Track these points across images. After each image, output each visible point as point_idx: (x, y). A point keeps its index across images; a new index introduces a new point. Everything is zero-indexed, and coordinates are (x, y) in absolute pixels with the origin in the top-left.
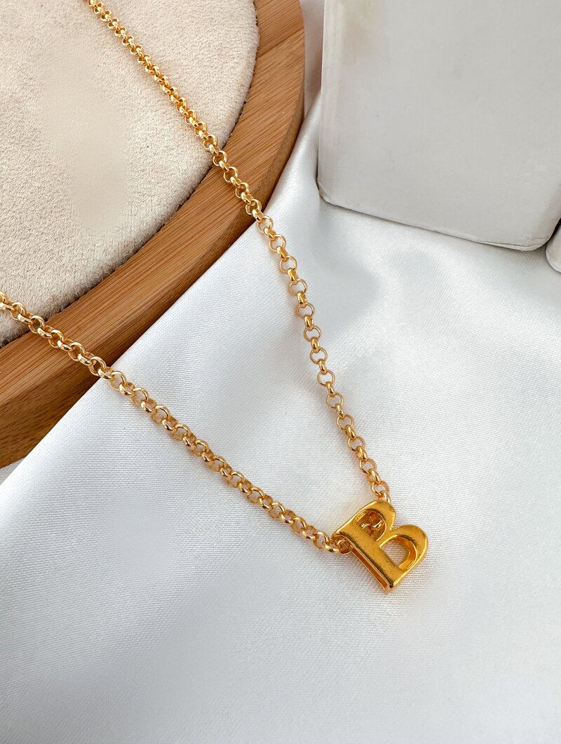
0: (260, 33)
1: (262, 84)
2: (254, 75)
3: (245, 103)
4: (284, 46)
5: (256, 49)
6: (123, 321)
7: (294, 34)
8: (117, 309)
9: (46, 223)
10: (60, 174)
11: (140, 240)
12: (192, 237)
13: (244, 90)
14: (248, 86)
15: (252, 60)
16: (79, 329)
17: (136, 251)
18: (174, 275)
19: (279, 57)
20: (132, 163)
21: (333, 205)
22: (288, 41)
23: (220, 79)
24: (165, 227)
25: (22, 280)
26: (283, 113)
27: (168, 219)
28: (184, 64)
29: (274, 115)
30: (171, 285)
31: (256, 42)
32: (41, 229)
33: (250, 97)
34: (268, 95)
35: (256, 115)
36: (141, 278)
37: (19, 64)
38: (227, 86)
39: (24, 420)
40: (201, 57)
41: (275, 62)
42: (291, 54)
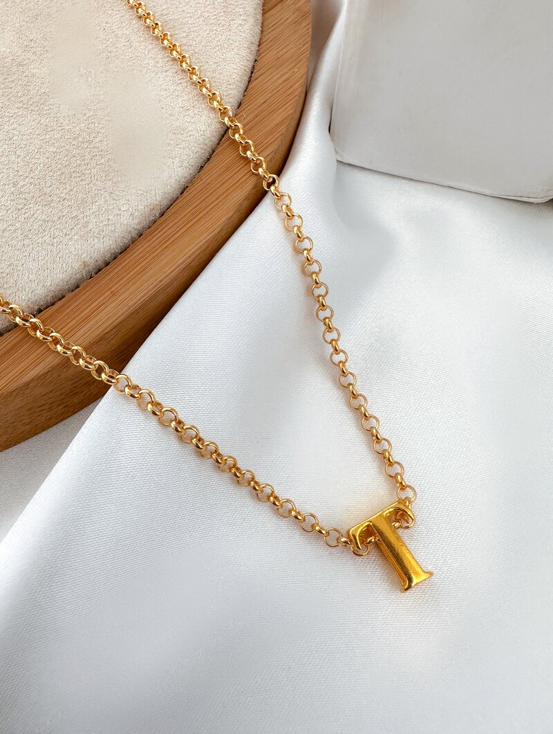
1: (271, 41)
2: (262, 32)
3: (256, 61)
4: (289, 1)
5: (261, 5)
6: (156, 285)
8: (150, 273)
9: (66, 188)
10: (75, 139)
11: (166, 203)
12: (217, 199)
13: (254, 48)
14: (257, 44)
15: (259, 17)
16: (113, 294)
18: (204, 236)
19: (285, 14)
21: (345, 164)
23: (228, 37)
24: (189, 188)
25: (50, 248)
26: (296, 70)
27: (191, 181)
28: (190, 22)
29: (286, 73)
30: (201, 247)
32: (62, 195)
33: (260, 55)
34: (278, 52)
35: (268, 73)
36: (170, 241)
37: (17, 25)
38: (237, 44)
39: (61, 387)
40: (206, 14)
41: (282, 19)
42: (297, 9)
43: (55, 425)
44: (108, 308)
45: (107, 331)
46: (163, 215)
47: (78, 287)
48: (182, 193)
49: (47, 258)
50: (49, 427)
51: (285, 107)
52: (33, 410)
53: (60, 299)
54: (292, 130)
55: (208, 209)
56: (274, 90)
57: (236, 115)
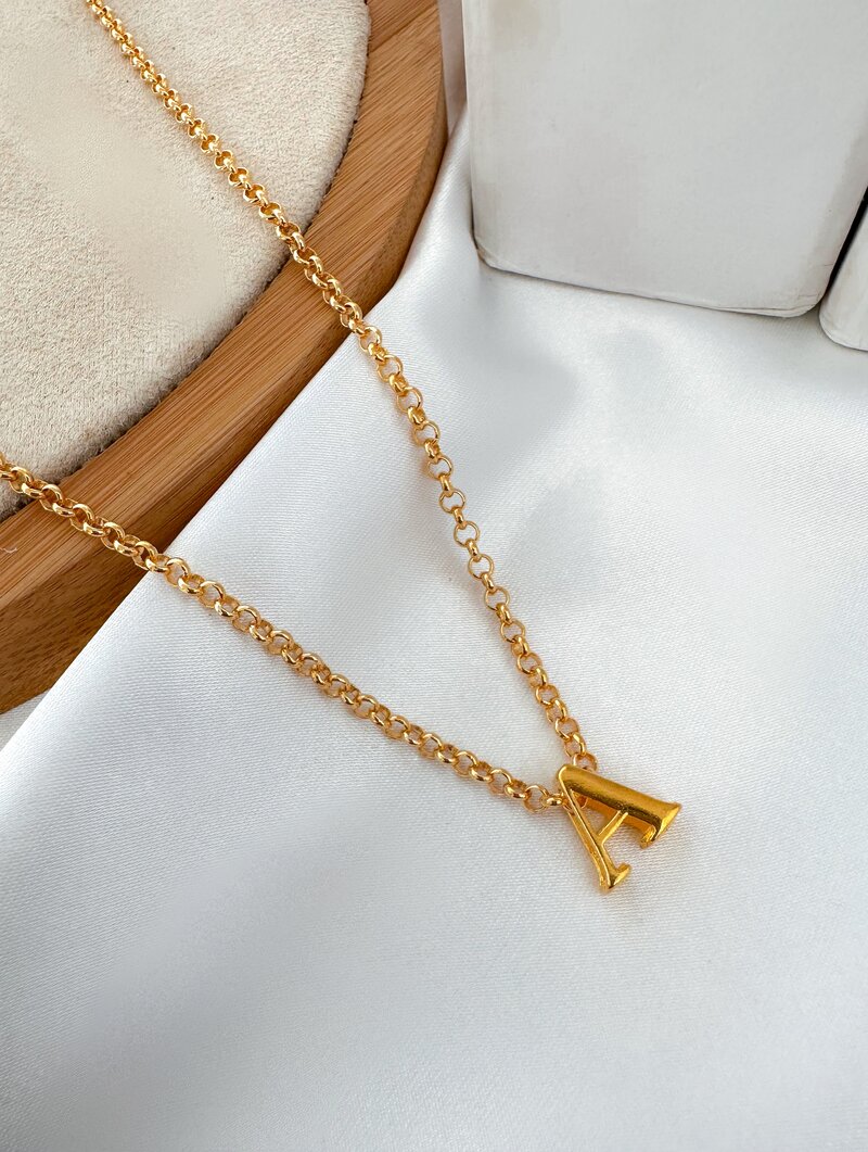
0: (370, 14)
1: (378, 92)
2: (366, 79)
3: (355, 122)
4: (409, 32)
5: (366, 39)
6: (195, 460)
7: (422, 13)
8: (185, 443)
9: (66, 324)
10: (82, 250)
11: (211, 338)
12: (289, 330)
13: (353, 103)
14: (358, 96)
15: (362, 56)
16: (130, 476)
17: (207, 356)
18: (271, 382)
19: (403, 48)
21: (501, 271)
22: (415, 23)
23: (314, 89)
24: (247, 316)
25: (38, 412)
26: (414, 133)
27: (252, 305)
28: (259, 69)
29: (400, 138)
31: (366, 29)
32: (60, 334)
33: (362, 113)
34: (389, 108)
35: (372, 140)
36: (216, 396)
38: (327, 98)
39: (59, 620)
40: (283, 56)
41: (397, 58)
42: (421, 43)
44: (123, 497)
47: (79, 467)
48: (237, 323)
51: (396, 188)
52: (20, 656)
55: (275, 345)
56: (381, 164)
57: (322, 204)
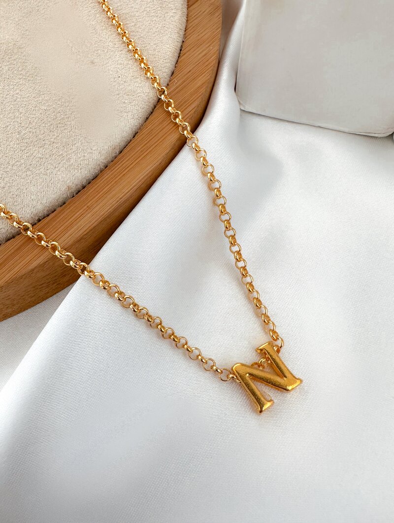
1: (194, 27)
2: (187, 21)
3: (183, 42)
5: (186, 2)
6: (118, 201)
8: (114, 192)
9: (54, 135)
10: (59, 100)
11: (123, 144)
12: (158, 140)
13: (182, 33)
14: (184, 30)
15: (185, 10)
16: (89, 208)
18: (151, 166)
19: (204, 7)
20: (109, 90)
21: (247, 112)
23: (164, 25)
24: (138, 133)
25: (45, 177)
26: (211, 48)
27: (140, 128)
28: (137, 15)
29: (205, 50)
30: (147, 175)
32: (52, 140)
33: (186, 37)
34: (199, 35)
35: (192, 50)
36: (126, 171)
37: (17, 20)
38: (170, 30)
39: (54, 272)
40: (148, 9)
41: (201, 11)
42: (211, 4)
43: (51, 296)
44: (86, 218)
45: (85, 233)
46: (121, 152)
47: (64, 203)
48: (134, 137)
49: (43, 184)
50: (47, 298)
51: (204, 75)
52: (36, 288)
53: (53, 212)
54: (209, 90)
55: (151, 148)
56: (196, 62)
57: (170, 81)
